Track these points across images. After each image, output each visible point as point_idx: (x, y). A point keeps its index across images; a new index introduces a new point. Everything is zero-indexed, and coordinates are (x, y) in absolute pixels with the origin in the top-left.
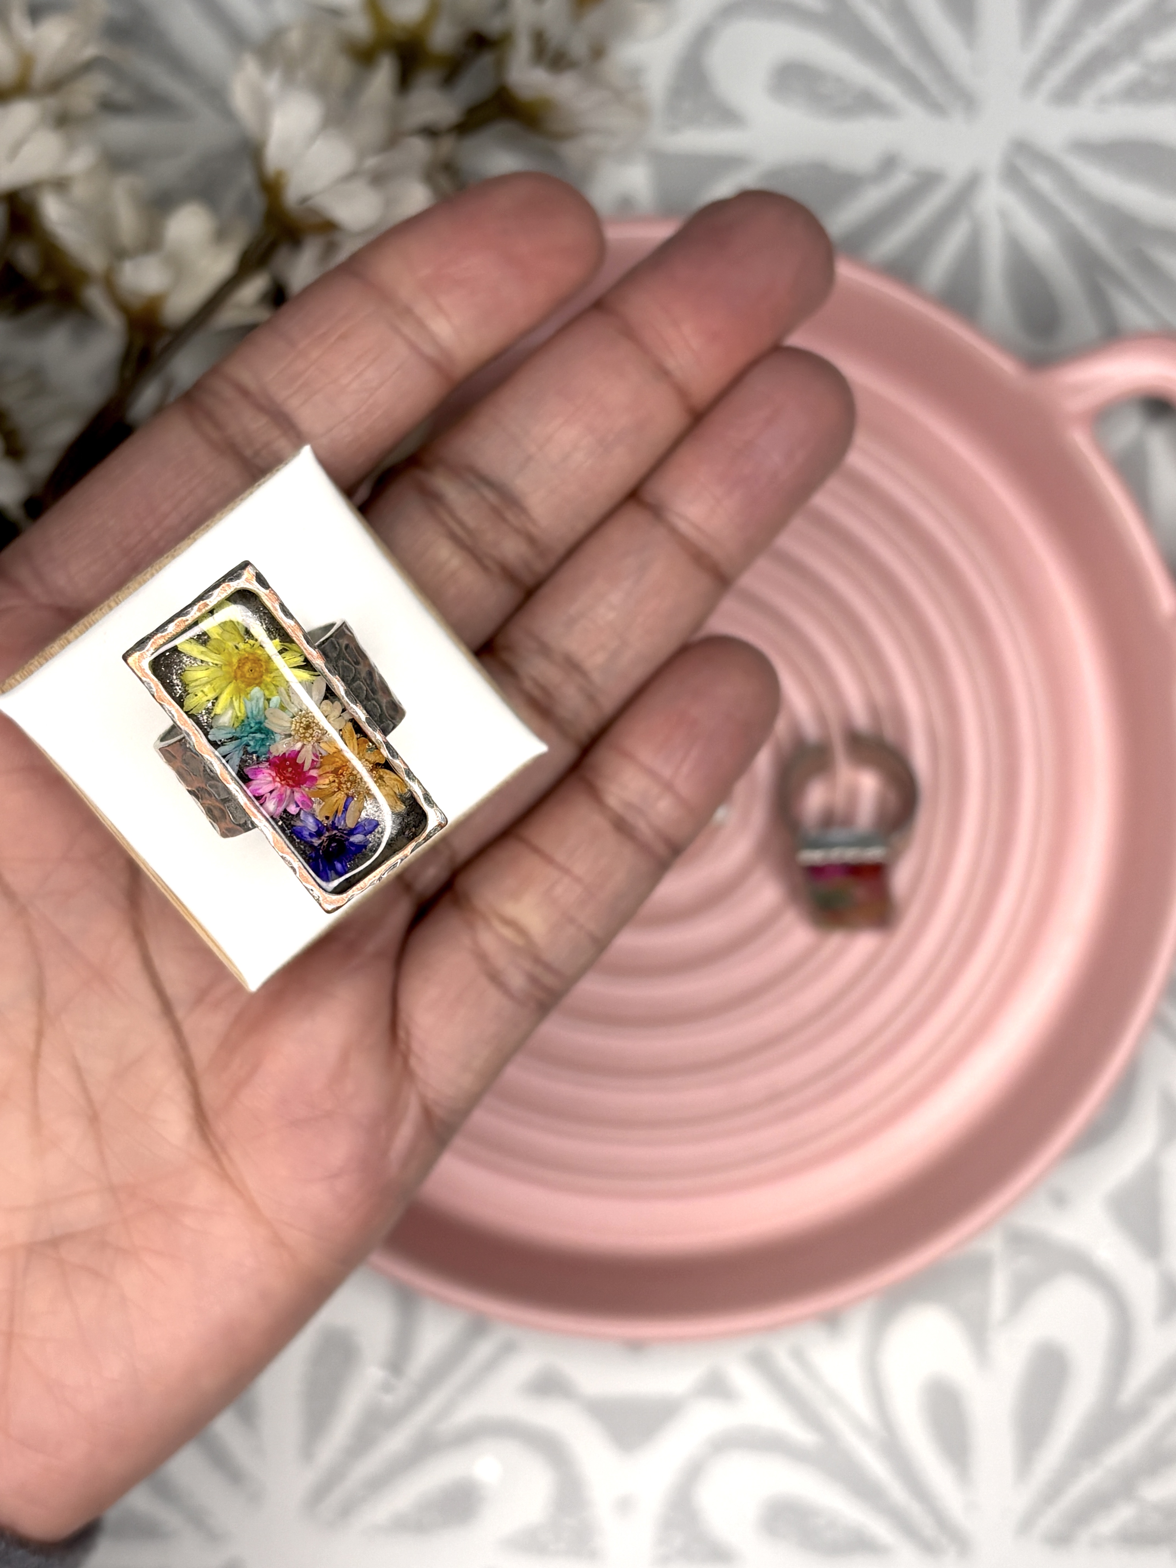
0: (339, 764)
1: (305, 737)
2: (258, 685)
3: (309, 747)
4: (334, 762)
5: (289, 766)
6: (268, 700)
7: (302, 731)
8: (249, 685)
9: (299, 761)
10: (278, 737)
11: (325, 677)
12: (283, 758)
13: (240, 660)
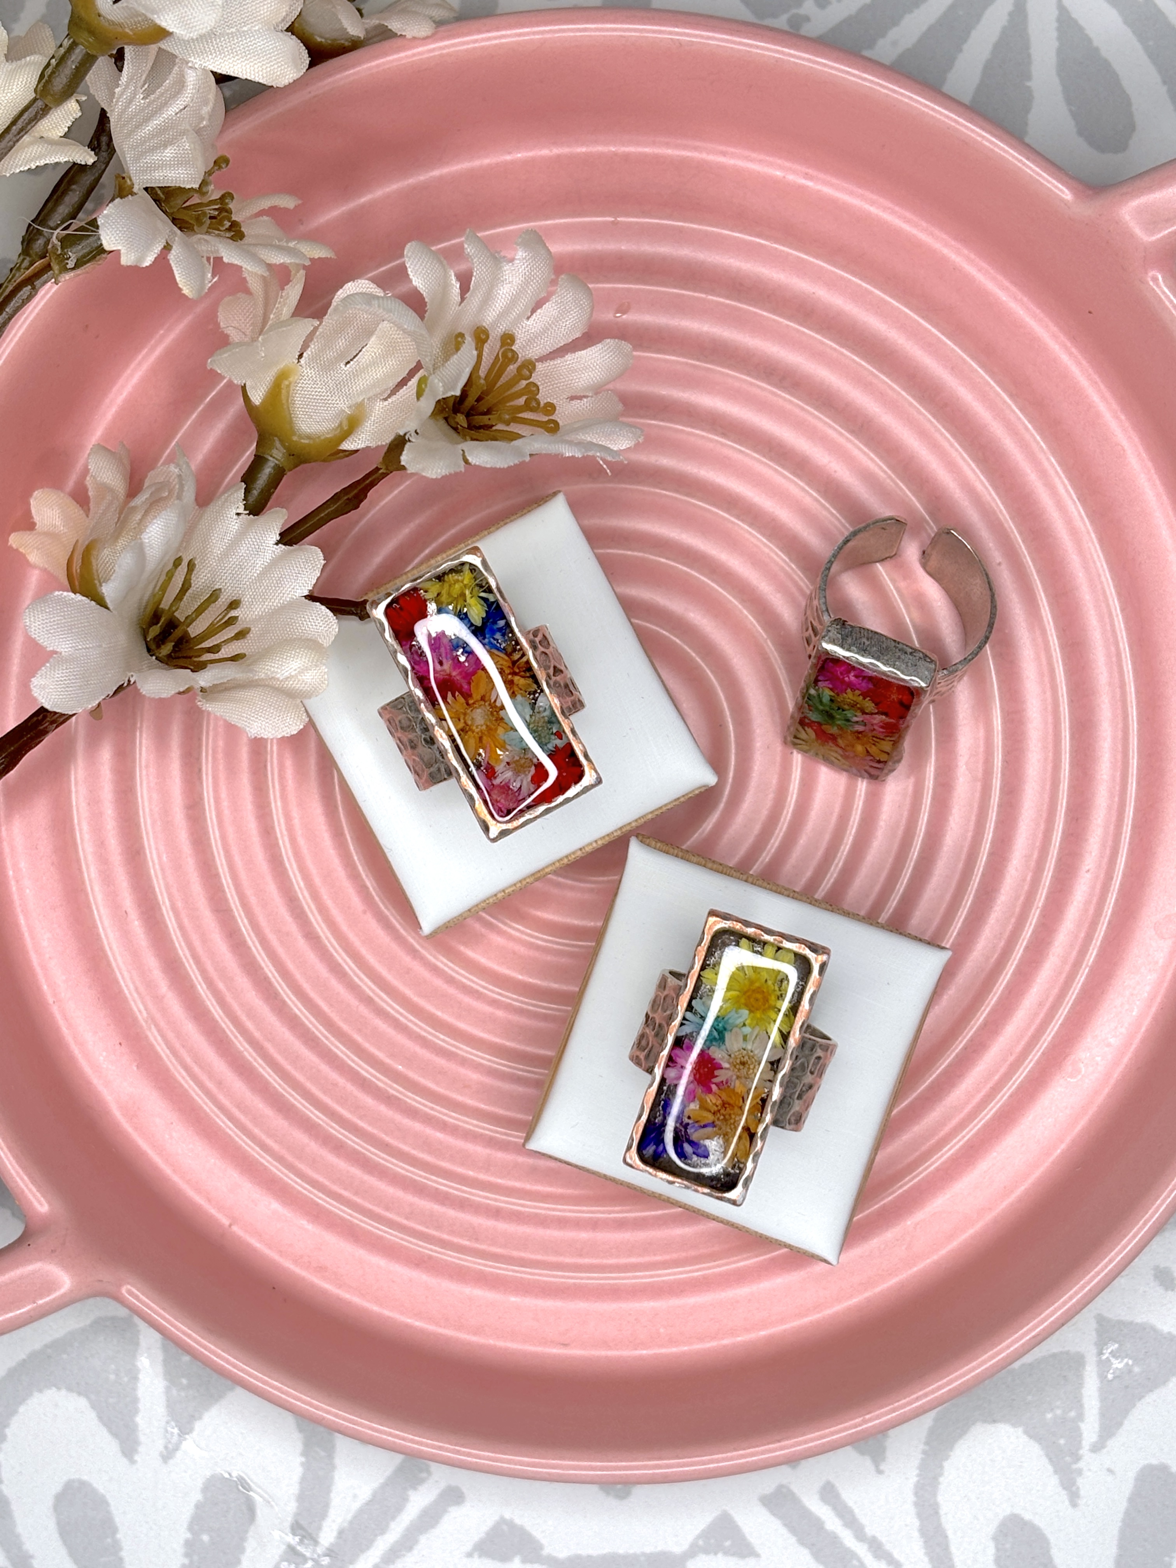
0: (732, 1102)
1: (735, 1066)
2: (751, 1011)
3: (730, 1073)
4: (730, 1097)
5: (708, 1068)
6: (744, 1025)
7: (738, 1061)
8: (747, 1005)
9: (716, 1073)
10: (723, 1047)
11: (785, 1053)
12: (711, 1060)
13: (759, 988)
